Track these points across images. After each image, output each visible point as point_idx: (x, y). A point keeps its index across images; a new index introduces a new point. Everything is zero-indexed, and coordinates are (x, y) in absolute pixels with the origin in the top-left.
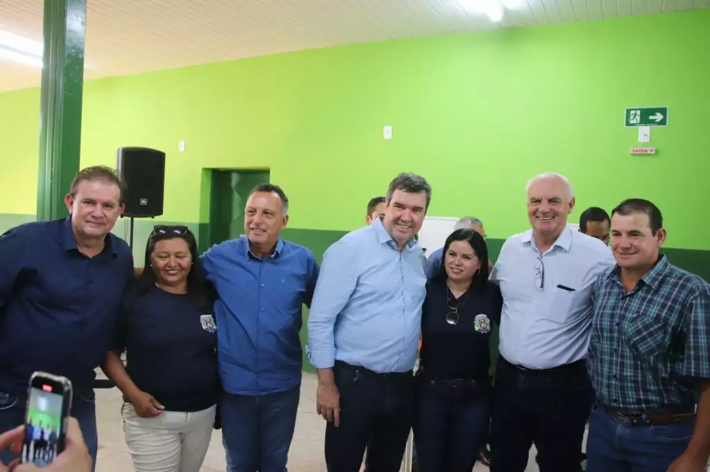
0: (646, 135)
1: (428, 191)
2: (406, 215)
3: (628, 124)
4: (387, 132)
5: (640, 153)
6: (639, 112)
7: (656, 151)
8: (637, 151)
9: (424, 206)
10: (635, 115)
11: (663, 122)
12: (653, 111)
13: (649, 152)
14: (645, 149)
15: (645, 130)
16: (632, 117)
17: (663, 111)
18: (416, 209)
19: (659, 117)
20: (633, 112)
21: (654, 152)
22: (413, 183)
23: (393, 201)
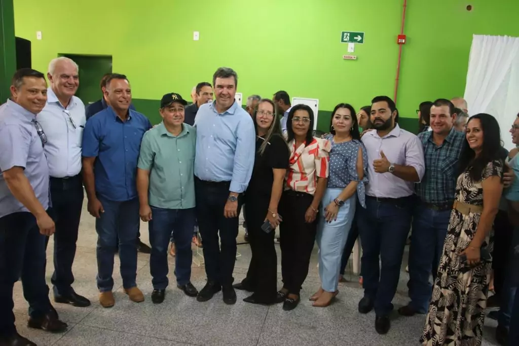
0: (352, 48)
1: (235, 76)
2: (225, 91)
3: (343, 41)
4: (196, 36)
5: (348, 59)
6: (349, 34)
7: (357, 58)
8: (347, 57)
9: (234, 85)
10: (347, 36)
11: (361, 41)
12: (356, 34)
13: (353, 58)
14: (351, 56)
15: (351, 45)
16: (345, 37)
17: (362, 35)
18: (230, 87)
19: (359, 38)
20: (345, 34)
21: (355, 59)
22: (226, 72)
23: (217, 84)
